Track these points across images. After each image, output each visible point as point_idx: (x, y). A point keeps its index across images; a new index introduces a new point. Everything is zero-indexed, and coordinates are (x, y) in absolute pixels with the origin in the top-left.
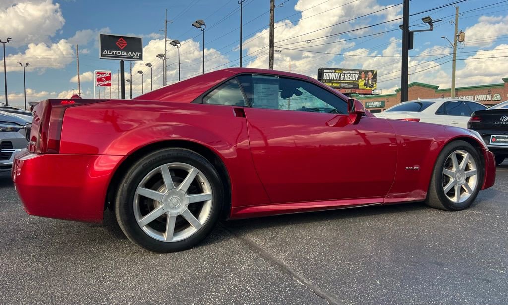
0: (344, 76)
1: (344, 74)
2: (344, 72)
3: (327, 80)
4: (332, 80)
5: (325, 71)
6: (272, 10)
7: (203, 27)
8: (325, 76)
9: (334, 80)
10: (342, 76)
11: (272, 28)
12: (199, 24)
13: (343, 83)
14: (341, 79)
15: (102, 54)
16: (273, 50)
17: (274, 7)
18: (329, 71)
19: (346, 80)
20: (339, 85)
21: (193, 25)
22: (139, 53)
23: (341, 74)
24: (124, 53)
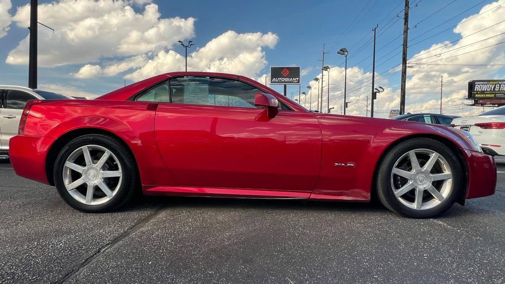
0: (500, 86)
1: (500, 85)
2: (500, 83)
3: (478, 91)
4: (484, 91)
5: (476, 83)
6: (406, 32)
7: (346, 53)
8: (476, 88)
9: (487, 91)
10: (497, 87)
11: (405, 48)
12: (343, 51)
13: (497, 93)
14: (496, 90)
15: (271, 81)
16: (406, 67)
17: (408, 28)
18: (481, 83)
19: (502, 91)
20: (493, 96)
21: (338, 53)
22: (297, 79)
23: (496, 85)
24: (287, 79)
